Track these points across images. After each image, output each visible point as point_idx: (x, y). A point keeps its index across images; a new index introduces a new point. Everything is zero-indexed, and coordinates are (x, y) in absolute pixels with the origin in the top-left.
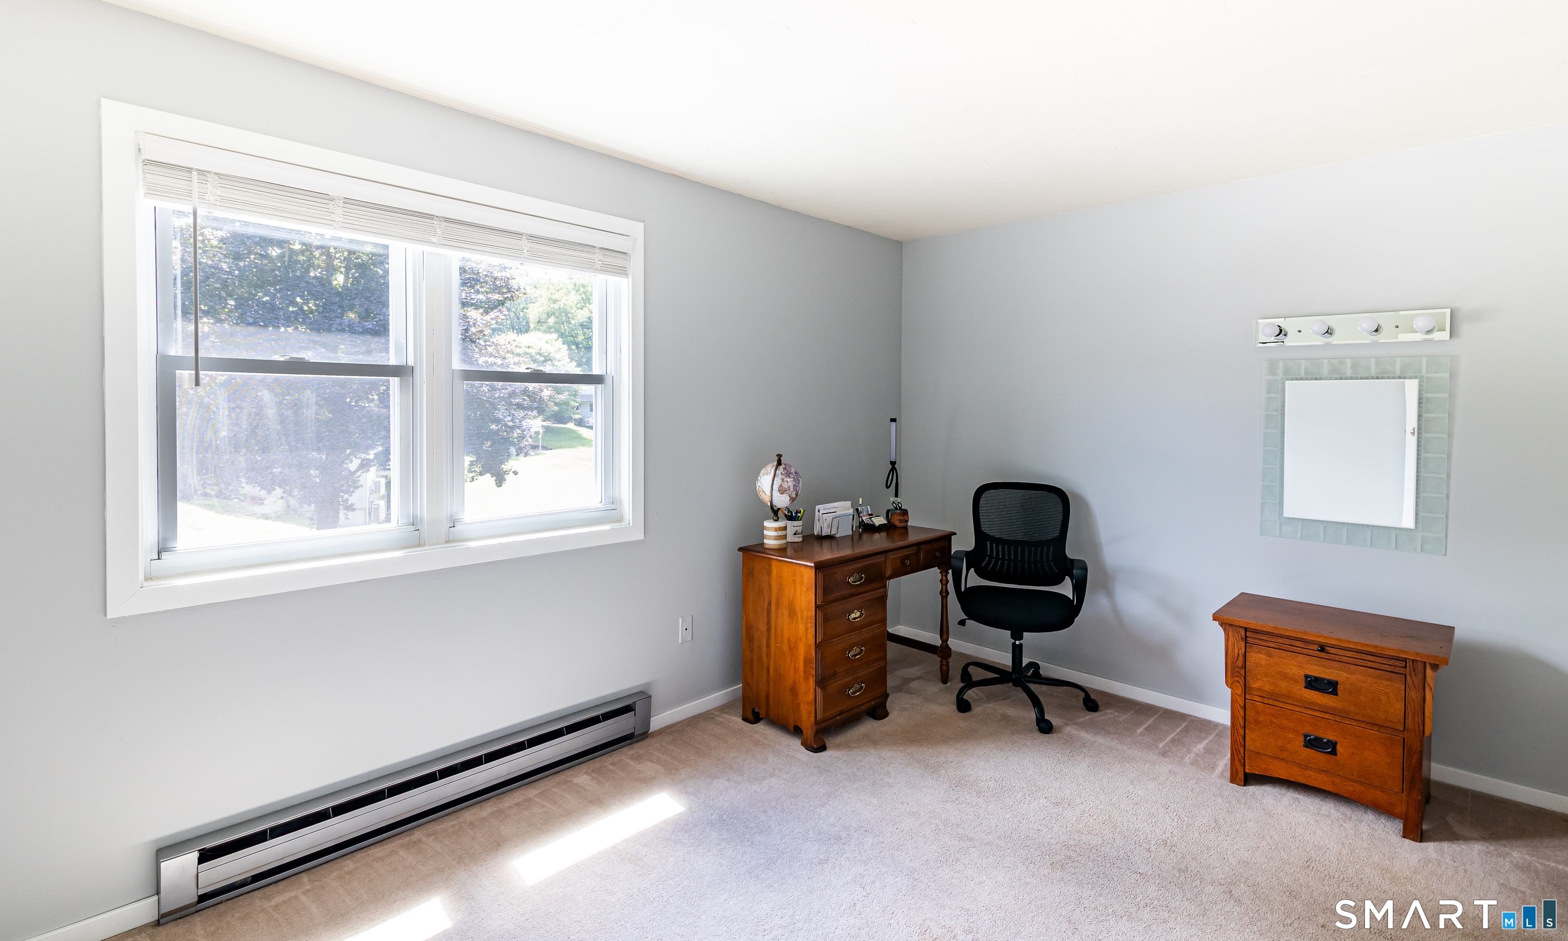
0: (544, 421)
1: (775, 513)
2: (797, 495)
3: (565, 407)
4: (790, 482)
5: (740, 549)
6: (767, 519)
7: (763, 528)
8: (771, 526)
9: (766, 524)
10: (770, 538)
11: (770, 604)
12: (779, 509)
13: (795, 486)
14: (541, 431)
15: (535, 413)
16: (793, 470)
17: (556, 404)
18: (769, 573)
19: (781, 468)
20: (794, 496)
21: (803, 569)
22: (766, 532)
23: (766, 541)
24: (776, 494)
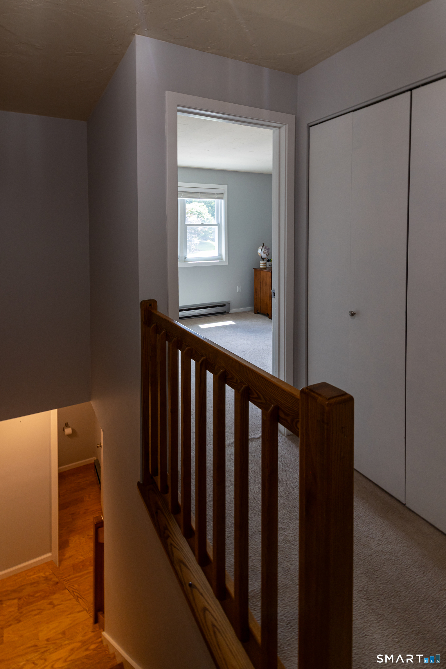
0: (198, 239)
1: (263, 259)
2: (269, 254)
3: (207, 233)
4: (266, 251)
5: (253, 269)
6: (261, 261)
7: (260, 263)
8: (261, 263)
9: (260, 262)
10: (261, 265)
11: (261, 282)
12: (264, 258)
13: (268, 252)
14: (198, 243)
15: (196, 235)
16: (267, 247)
17: (204, 232)
18: (261, 274)
19: (264, 247)
20: (268, 254)
21: (268, 273)
22: (260, 264)
23: (260, 266)
24: (262, 254)
